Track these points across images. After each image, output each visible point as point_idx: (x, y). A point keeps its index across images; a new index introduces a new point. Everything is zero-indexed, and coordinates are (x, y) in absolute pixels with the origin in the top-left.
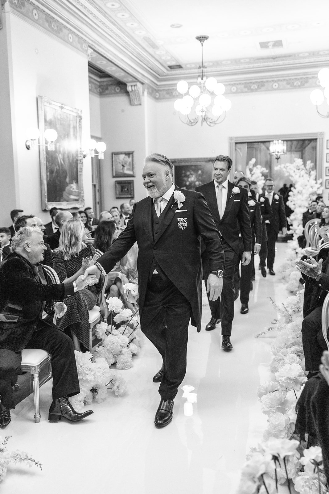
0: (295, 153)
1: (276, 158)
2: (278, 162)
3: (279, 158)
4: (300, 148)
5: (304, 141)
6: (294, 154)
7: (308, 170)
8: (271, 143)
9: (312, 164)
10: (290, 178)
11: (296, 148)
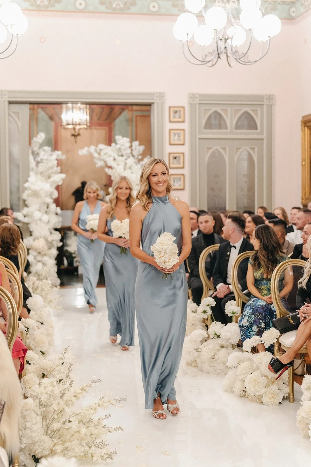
0: (98, 127)
1: (73, 135)
2: (76, 142)
3: (79, 135)
4: (106, 120)
5: (111, 105)
6: (96, 129)
7: (136, 157)
8: (64, 106)
9: (142, 148)
10: (107, 170)
11: (99, 119)
